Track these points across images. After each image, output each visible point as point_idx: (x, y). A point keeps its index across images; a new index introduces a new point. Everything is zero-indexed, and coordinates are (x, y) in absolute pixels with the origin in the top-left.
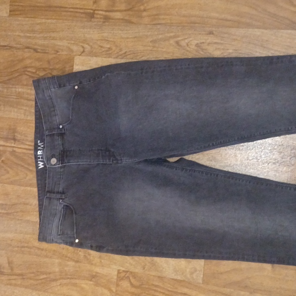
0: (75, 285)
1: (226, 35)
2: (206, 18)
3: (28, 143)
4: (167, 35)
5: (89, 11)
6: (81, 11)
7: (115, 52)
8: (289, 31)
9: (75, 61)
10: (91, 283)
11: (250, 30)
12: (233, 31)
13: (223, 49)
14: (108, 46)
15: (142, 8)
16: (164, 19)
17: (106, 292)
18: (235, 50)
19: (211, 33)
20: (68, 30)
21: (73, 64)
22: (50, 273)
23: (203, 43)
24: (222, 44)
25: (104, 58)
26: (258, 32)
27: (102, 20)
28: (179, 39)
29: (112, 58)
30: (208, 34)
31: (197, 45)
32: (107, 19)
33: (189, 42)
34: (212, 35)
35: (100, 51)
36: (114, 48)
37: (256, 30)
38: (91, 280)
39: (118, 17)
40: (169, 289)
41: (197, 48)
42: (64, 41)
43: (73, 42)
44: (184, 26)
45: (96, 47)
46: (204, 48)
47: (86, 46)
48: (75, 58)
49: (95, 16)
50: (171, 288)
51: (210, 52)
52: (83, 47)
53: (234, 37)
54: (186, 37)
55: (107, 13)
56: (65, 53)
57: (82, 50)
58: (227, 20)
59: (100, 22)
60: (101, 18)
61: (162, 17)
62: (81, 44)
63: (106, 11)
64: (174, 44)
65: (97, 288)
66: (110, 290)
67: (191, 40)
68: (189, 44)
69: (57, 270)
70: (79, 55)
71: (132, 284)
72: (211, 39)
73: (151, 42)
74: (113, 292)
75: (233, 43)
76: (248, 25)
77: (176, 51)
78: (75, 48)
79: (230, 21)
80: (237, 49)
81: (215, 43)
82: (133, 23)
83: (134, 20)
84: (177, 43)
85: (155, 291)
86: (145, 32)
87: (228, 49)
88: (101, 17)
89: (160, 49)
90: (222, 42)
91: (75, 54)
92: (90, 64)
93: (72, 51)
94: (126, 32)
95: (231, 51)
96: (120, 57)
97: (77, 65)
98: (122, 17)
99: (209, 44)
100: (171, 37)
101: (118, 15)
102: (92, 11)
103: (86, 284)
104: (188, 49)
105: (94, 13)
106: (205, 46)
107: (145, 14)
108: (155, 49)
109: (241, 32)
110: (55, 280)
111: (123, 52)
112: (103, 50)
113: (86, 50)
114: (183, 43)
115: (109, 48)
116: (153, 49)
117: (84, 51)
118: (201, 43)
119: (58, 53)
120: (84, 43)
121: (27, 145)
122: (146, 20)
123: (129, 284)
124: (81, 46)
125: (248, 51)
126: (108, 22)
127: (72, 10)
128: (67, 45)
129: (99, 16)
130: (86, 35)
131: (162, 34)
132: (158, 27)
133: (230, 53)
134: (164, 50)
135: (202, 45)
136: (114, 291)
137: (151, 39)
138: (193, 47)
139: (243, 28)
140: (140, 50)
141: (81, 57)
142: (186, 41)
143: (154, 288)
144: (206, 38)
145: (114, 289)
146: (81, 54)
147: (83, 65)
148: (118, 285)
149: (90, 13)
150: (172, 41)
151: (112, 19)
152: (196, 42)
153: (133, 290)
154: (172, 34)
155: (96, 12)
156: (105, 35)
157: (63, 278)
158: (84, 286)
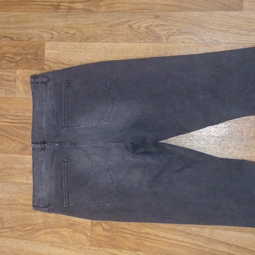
0: (56, 233)
1: (170, 18)
2: (153, 4)
3: (10, 117)
4: (121, 20)
5: (55, 3)
6: (48, 4)
7: (79, 37)
8: (221, 12)
9: (45, 46)
10: (70, 230)
11: (189, 12)
12: (175, 14)
13: (168, 30)
14: (73, 32)
16: (118, 7)
17: (83, 237)
18: (177, 30)
19: (157, 17)
20: (38, 20)
21: (44, 49)
22: (35, 225)
23: (151, 25)
24: (166, 25)
25: (70, 42)
26: (195, 14)
27: (66, 11)
28: (132, 23)
29: (76, 42)
30: (155, 18)
31: (146, 27)
32: (70, 9)
33: (139, 26)
35: (67, 37)
36: (78, 34)
37: (194, 12)
38: (70, 228)
39: (80, 7)
40: (135, 230)
41: (146, 30)
42: (36, 29)
43: (43, 30)
44: (134, 12)
45: (63, 33)
46: (152, 29)
47: (54, 33)
48: (46, 44)
49: (61, 7)
50: (136, 229)
51: (157, 32)
52: (52, 34)
53: (176, 19)
54: (137, 21)
55: (70, 5)
56: (36, 40)
57: (51, 36)
58: (169, 5)
59: (64, 12)
60: (65, 9)
61: (116, 5)
62: (50, 32)
63: (69, 3)
64: (127, 27)
65: (75, 234)
66: (86, 235)
67: (141, 24)
68: (140, 27)
69: (41, 221)
70: (49, 41)
71: (103, 228)
72: (157, 22)
73: (108, 26)
74: (88, 236)
75: (176, 24)
77: (130, 33)
78: (45, 35)
79: (173, 6)
80: (179, 29)
81: (162, 25)
82: (92, 11)
83: (93, 9)
84: (130, 26)
85: (123, 232)
86: (102, 19)
87: (172, 30)
88: (66, 7)
89: (116, 32)
91: (45, 40)
92: (58, 48)
93: (42, 37)
94: (87, 19)
95: (174, 31)
96: (83, 41)
97: (48, 49)
98: (83, 8)
99: (156, 26)
100: (124, 22)
102: (57, 3)
103: (66, 231)
104: (139, 31)
105: (59, 5)
106: (153, 28)
108: (112, 32)
109: (182, 14)
110: (38, 230)
111: (86, 36)
112: (69, 35)
113: (54, 36)
114: (135, 26)
115: (74, 34)
116: (110, 33)
117: (52, 38)
118: (150, 26)
119: (31, 40)
120: (52, 31)
121: (9, 119)
122: (103, 9)
123: (101, 229)
124: (50, 33)
125: (188, 30)
126: (71, 12)
127: (40, 3)
128: (38, 32)
129: (63, 7)
130: (54, 23)
131: (117, 20)
132: (114, 14)
133: (173, 32)
134: (120, 33)
135: (150, 27)
136: (90, 235)
137: (109, 25)
138: (144, 29)
139: (183, 11)
140: (100, 34)
141: (50, 42)
142: (137, 24)
143: (123, 231)
144: (154, 21)
145: (89, 234)
146: (50, 40)
147: (53, 49)
148: (92, 230)
149: (56, 5)
150: (126, 25)
151: (75, 9)
152: (146, 25)
153: (105, 233)
154: (125, 20)
155: (61, 4)
156: (70, 22)
157: (46, 228)
158: (65, 233)
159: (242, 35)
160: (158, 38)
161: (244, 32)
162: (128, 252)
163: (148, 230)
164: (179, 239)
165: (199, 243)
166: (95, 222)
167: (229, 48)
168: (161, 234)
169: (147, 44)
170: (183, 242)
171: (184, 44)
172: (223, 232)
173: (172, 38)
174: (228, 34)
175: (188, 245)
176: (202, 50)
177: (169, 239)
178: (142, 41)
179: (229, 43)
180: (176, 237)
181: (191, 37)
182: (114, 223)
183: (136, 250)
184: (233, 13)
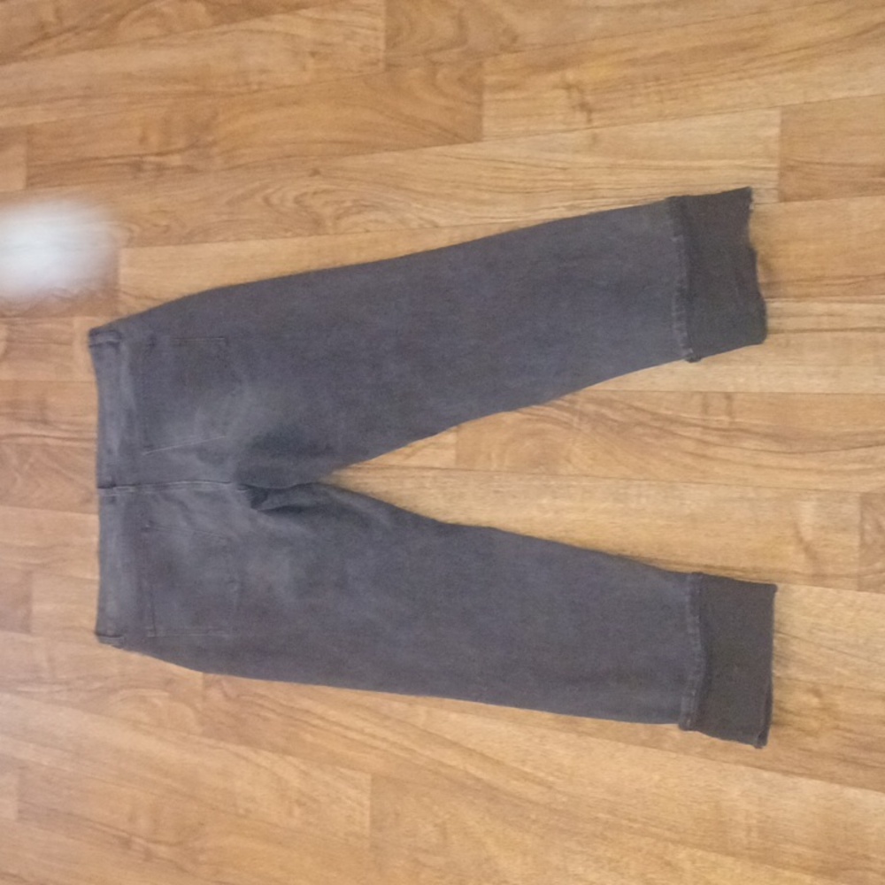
0: (143, 699)
1: (340, 174)
2: (307, 142)
3: (63, 427)
4: (249, 186)
8: (438, 149)
9: (120, 259)
10: (166, 694)
11: (377, 156)
12: (349, 162)
13: (336, 202)
14: (164, 223)
15: (210, 138)
16: (243, 156)
17: (189, 712)
18: (354, 201)
19: (316, 172)
21: (119, 265)
22: (106, 678)
23: (305, 194)
24: (334, 191)
25: (161, 247)
26: (385, 158)
27: (154, 174)
28: (270, 191)
29: (171, 245)
30: (310, 176)
31: (297, 201)
32: (160, 170)
34: (316, 177)
35: (155, 234)
36: (174, 225)
37: (386, 154)
38: (165, 690)
39: (177, 164)
40: (282, 702)
41: (296, 206)
44: (274, 165)
45: (150, 227)
46: (307, 204)
47: (134, 227)
48: (120, 254)
49: (144, 167)
50: (284, 700)
51: (316, 210)
52: (130, 231)
53: (352, 175)
54: (279, 187)
55: (161, 159)
57: (129, 235)
58: (338, 142)
59: (151, 177)
60: (152, 170)
61: (240, 152)
62: (127, 225)
63: (158, 154)
64: (261, 202)
65: (175, 704)
66: (194, 708)
67: (286, 192)
68: (283, 199)
70: (125, 247)
71: (225, 694)
72: (318, 184)
73: (226, 204)
74: (198, 712)
75: (351, 187)
76: (373, 148)
77: (266, 216)
80: (358, 198)
81: (325, 192)
82: (197, 171)
83: (200, 164)
84: (266, 200)
86: (216, 186)
87: (344, 201)
88: (153, 167)
89: (241, 217)
90: (334, 187)
91: (119, 245)
92: (140, 261)
94: (189, 190)
95: (348, 204)
96: (184, 241)
97: (124, 267)
98: (182, 163)
99: (314, 194)
101: (176, 160)
104: (283, 209)
105: (141, 163)
106: (308, 201)
107: (215, 150)
108: (234, 217)
109: (362, 161)
110: (114, 691)
111: (188, 230)
112: (159, 231)
113: (135, 235)
114: (275, 200)
115: (167, 226)
116: (231, 219)
117: (132, 239)
118: (302, 195)
120: (131, 222)
121: (61, 430)
122: (217, 163)
123: (221, 696)
124: (128, 228)
125: (376, 200)
126: (162, 176)
127: (111, 161)
129: (148, 167)
130: (133, 206)
131: (242, 186)
132: (236, 173)
133: (346, 207)
134: (247, 217)
135: (304, 198)
136: (201, 709)
137: (227, 199)
138: (291, 205)
139: (365, 154)
140: (213, 223)
141: (128, 249)
142: (279, 194)
143: (260, 702)
144: (309, 183)
145: (199, 706)
146: (128, 245)
147: (132, 266)
148: (205, 698)
149: (136, 162)
150: (259, 199)
151: (168, 169)
152: (295, 193)
153: (228, 706)
154: (257, 184)
155: (145, 159)
156: (160, 201)
157: (125, 687)
158: (156, 701)
159: (483, 203)
160: (317, 225)
161: (486, 196)
162: (270, 755)
163: (306, 703)
164: (367, 730)
165: (406, 743)
166: (211, 676)
167: (457, 237)
168: (333, 714)
169: (297, 240)
170: (374, 737)
171: (369, 236)
172: (454, 716)
173: (345, 223)
174: (456, 204)
175: (384, 746)
176: (403, 247)
177: (347, 728)
178: (289, 234)
179: (456, 227)
180: (360, 724)
181: (381, 215)
182: (244, 681)
183: (285, 752)
184: (463, 149)
